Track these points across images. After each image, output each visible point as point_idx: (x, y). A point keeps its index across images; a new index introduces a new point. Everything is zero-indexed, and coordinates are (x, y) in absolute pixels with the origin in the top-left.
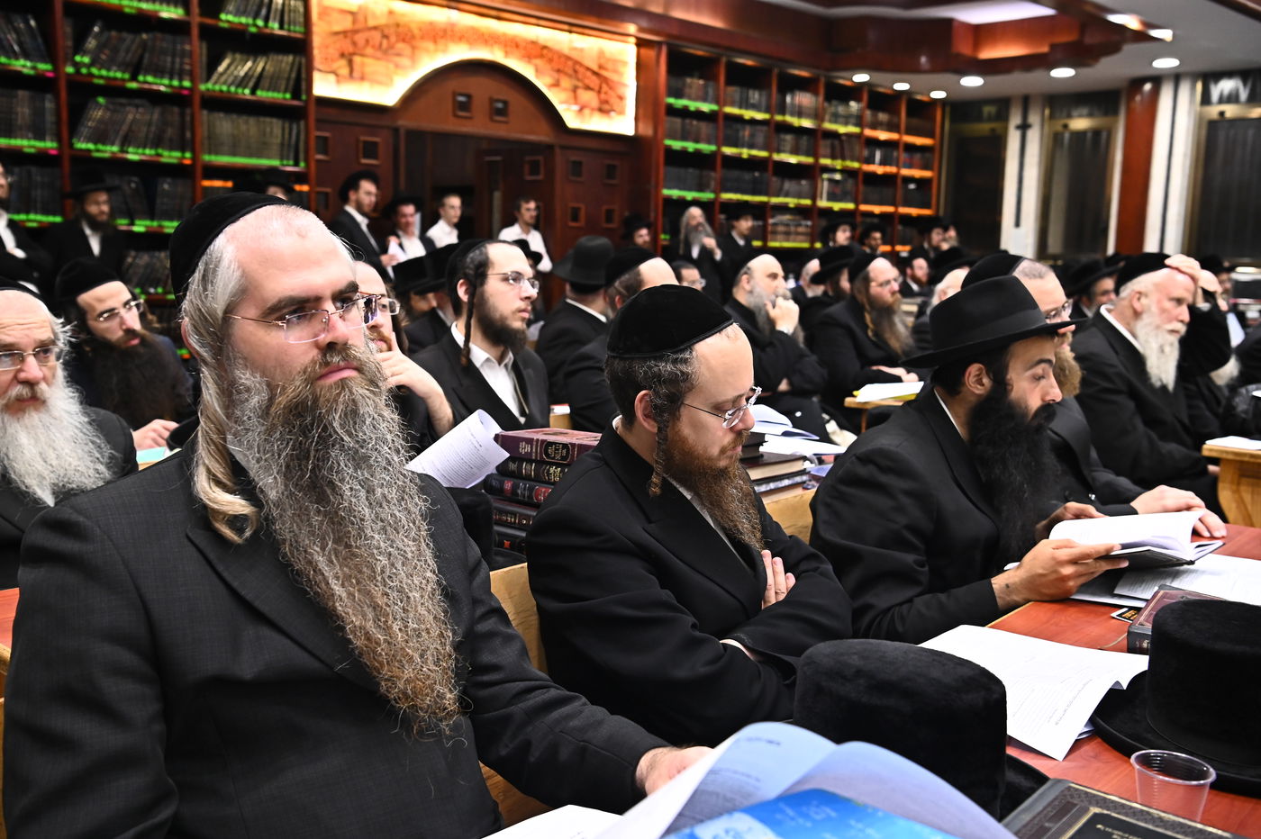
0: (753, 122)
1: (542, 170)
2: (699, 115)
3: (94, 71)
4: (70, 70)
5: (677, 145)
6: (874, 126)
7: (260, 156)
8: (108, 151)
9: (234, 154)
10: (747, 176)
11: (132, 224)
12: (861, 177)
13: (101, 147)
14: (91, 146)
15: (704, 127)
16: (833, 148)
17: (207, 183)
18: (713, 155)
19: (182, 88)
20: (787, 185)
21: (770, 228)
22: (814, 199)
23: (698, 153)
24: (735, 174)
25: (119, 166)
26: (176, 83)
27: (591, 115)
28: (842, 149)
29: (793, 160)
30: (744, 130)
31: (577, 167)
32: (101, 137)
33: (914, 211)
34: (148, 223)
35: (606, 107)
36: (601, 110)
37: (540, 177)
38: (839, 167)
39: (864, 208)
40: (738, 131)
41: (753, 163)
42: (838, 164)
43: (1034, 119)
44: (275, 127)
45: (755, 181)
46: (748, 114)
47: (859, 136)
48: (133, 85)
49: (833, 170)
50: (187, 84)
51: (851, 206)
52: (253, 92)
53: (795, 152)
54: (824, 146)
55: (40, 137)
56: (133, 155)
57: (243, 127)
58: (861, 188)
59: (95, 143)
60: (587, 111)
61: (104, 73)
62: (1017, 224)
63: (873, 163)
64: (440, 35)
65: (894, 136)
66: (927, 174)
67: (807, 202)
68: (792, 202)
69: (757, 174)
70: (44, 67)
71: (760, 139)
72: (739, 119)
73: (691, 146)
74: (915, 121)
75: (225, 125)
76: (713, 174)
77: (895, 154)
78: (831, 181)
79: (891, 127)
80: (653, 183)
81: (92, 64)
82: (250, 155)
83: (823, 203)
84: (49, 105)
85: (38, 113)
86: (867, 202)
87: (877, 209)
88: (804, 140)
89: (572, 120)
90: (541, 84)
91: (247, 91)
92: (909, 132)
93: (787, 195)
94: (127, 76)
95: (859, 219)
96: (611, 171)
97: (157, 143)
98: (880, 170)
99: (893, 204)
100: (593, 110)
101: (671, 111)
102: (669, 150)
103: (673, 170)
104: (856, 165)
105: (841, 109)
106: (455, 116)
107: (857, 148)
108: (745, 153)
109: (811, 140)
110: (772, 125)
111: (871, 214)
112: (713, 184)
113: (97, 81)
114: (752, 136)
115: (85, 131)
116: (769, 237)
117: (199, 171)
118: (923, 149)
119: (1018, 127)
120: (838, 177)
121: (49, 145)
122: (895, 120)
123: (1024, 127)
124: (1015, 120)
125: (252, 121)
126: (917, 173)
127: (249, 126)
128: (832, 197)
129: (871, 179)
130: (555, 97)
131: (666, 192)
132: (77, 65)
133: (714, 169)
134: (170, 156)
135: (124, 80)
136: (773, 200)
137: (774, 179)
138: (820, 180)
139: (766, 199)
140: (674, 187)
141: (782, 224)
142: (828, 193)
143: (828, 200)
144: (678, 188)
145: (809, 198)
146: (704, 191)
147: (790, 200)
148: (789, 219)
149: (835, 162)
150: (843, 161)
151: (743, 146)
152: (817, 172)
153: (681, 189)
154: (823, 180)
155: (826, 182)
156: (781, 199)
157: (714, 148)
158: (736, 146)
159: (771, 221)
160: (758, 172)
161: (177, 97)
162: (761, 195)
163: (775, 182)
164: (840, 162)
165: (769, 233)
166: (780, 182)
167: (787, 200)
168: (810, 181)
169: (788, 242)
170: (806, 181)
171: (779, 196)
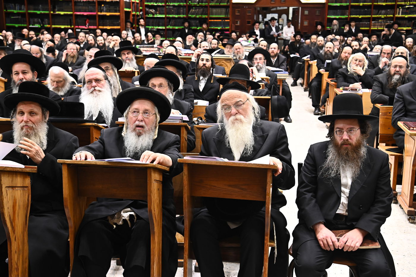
3: (192, 4)
4: (188, 4)
5: (333, 4)
7: (220, 15)
8: (194, 16)
9: (216, 15)
10: (362, 10)
11: (197, 28)
13: (193, 16)
14: (191, 16)
17: (210, 21)
18: (347, 6)
19: (206, 5)
20: (383, 12)
22: (394, 15)
23: (341, 6)
24: (357, 10)
25: (195, 19)
26: (205, 4)
29: (384, 4)
32: (193, 14)
34: (200, 28)
41: (364, 7)
44: (224, 10)
45: (365, 11)
48: (198, 5)
49: (405, 5)
50: (207, 4)
52: (220, 4)
55: (184, 15)
56: (198, 17)
57: (218, 10)
59: (192, 15)
61: (193, 4)
67: (392, 16)
68: (383, 16)
69: (366, 9)
70: (185, 4)
73: (339, 4)
75: (214, 10)
76: (348, 11)
80: (325, 14)
81: (191, 2)
82: (218, 15)
83: (399, 15)
84: (185, 10)
85: (183, 11)
89: (303, 1)
91: (219, 4)
93: (381, 14)
94: (197, 4)
97: (202, 14)
102: (330, 6)
103: (331, 11)
106: (271, 3)
108: (361, 4)
112: (347, 13)
113: (193, 5)
115: (190, 13)
116: (372, 26)
117: (209, 19)
120: (407, 7)
121: (185, 16)
125: (219, 9)
127: (219, 10)
128: (405, 13)
131: (328, 16)
132: (189, 3)
134: (204, 16)
135: (196, 4)
136: (373, 16)
137: (374, 10)
138: (398, 9)
139: (370, 16)
140: (332, 15)
141: (378, 23)
142: (402, 12)
143: (402, 14)
144: (334, 15)
145: (392, 15)
146: (344, 15)
147: (382, 16)
148: (381, 21)
149: (406, 3)
150: (410, 2)
151: (360, 2)
152: (396, 7)
153: (335, 15)
154: (400, 9)
155: (401, 9)
156: (378, 16)
157: (348, 4)
158: (358, 3)
159: (373, 22)
160: (367, 9)
161: (206, 6)
162: (367, 15)
163: (374, 11)
164: (408, 3)
165: (372, 25)
166: (377, 11)
167: (381, 16)
168: (392, 10)
169: (382, 27)
170: (390, 10)
171: (377, 15)
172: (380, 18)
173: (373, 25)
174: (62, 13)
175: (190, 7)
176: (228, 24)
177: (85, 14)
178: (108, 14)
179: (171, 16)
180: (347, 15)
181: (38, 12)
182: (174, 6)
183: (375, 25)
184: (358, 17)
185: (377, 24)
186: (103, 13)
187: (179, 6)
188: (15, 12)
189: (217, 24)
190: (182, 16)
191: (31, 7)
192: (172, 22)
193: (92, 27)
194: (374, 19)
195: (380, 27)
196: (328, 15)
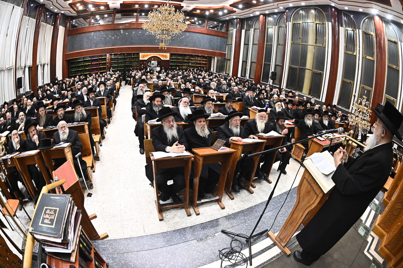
6: (198, 58)
7: (136, 64)
9: (134, 64)
10: (180, 63)
18: (176, 61)
23: (174, 61)
28: (193, 60)
31: (163, 62)
35: (166, 58)
44: (137, 62)
52: (136, 60)
54: (190, 60)
58: (196, 64)
60: (164, 58)
64: (150, 55)
65: (201, 59)
74: (204, 58)
75: (134, 62)
77: (201, 61)
83: (190, 65)
87: (198, 65)
89: (162, 59)
90: (159, 57)
98: (199, 62)
101: (173, 58)
104: (195, 62)
107: (195, 60)
108: (180, 61)
109: (189, 59)
112: (176, 63)
115: (126, 64)
120: (192, 63)
130: (161, 58)
134: (130, 64)
144: (172, 64)
161: (131, 61)
165: (183, 67)
166: (184, 63)
172: (185, 65)
174: (87, 68)
175: (126, 62)
176: (138, 67)
177: (95, 68)
178: (102, 67)
179: (119, 65)
181: (80, 69)
182: (120, 62)
186: (101, 67)
187: (122, 62)
188: (73, 71)
189: (135, 67)
190: (123, 65)
191: (78, 68)
192: (120, 67)
193: (97, 72)
194: (183, 65)
196: (170, 64)
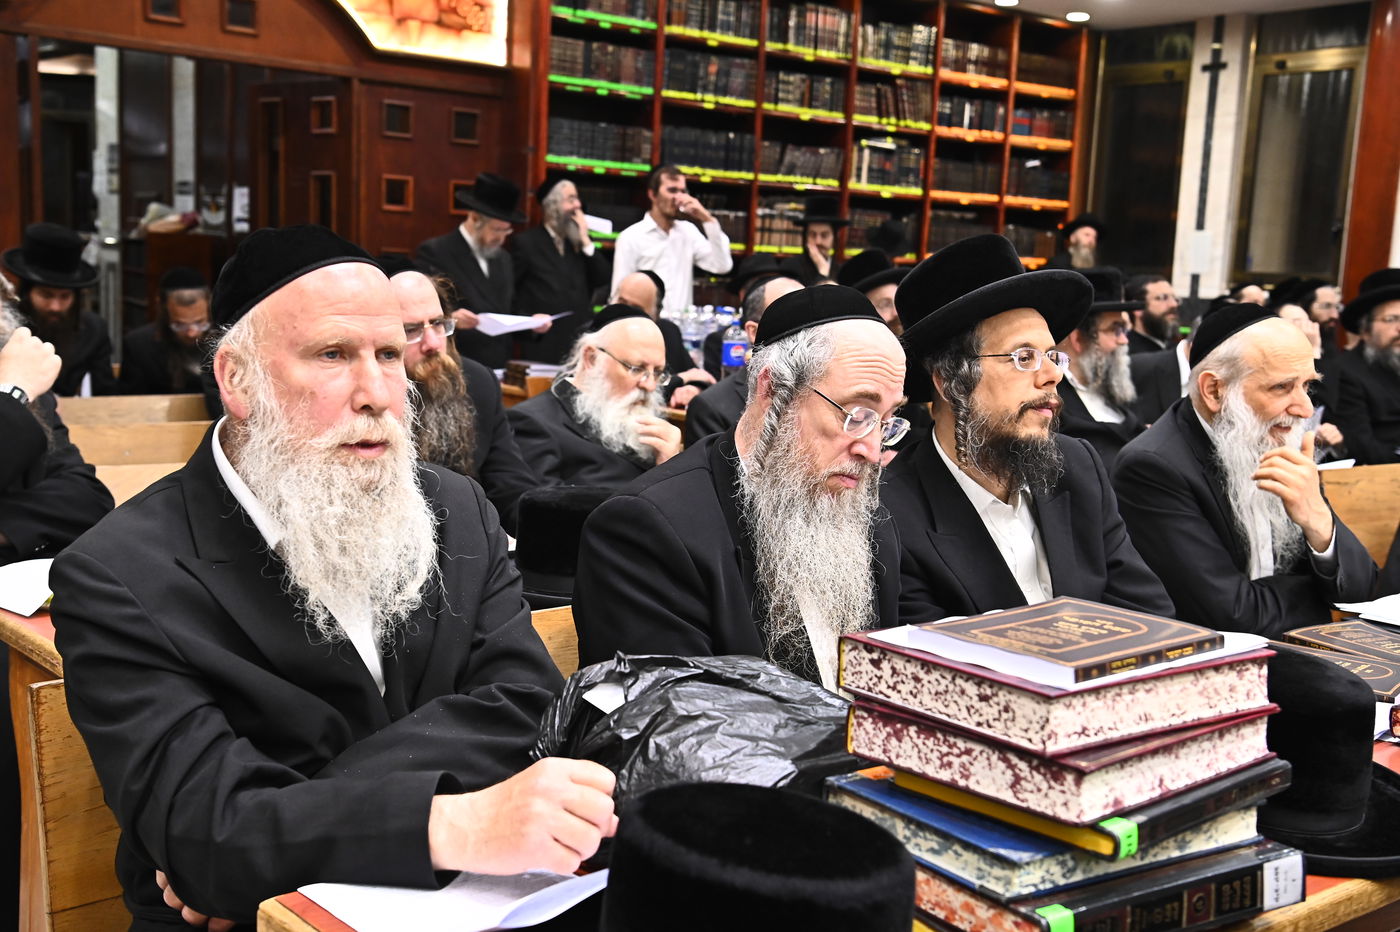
0: (724, 50)
1: (335, 119)
2: (620, 36)
5: (576, 83)
6: (960, 65)
10: (713, 139)
12: (933, 147)
15: (629, 58)
16: (879, 96)
18: (647, 101)
20: (793, 155)
21: (758, 223)
22: (843, 179)
23: (614, 99)
24: (692, 134)
27: (421, 31)
28: (897, 100)
29: (806, 114)
30: (708, 64)
31: (399, 117)
33: (1036, 203)
35: (452, 19)
36: (440, 23)
37: (331, 130)
38: (891, 129)
39: (937, 194)
40: (696, 65)
41: (723, 118)
42: (890, 124)
43: (1232, 55)
45: (728, 146)
46: (714, 38)
47: (929, 81)
49: (882, 134)
51: (917, 191)
53: (808, 101)
58: (934, 162)
60: (413, 25)
62: (1200, 225)
63: (960, 124)
65: (997, 83)
66: (1061, 144)
67: (834, 183)
68: (803, 183)
69: (731, 135)
71: (738, 79)
72: (699, 46)
73: (603, 87)
74: (1037, 59)
76: (647, 133)
77: (1001, 111)
78: (873, 149)
79: (990, 67)
80: (531, 143)
83: (861, 185)
86: (944, 187)
87: (965, 198)
88: (826, 86)
89: (382, 36)
92: (1025, 75)
93: (790, 171)
95: (929, 213)
96: (465, 124)
98: (971, 136)
99: (998, 191)
100: (424, 22)
101: (561, 27)
102: (557, 91)
104: (925, 126)
105: (897, 38)
106: (148, 20)
107: (926, 99)
108: (709, 101)
109: (838, 83)
110: (762, 59)
111: (955, 206)
112: (647, 149)
114: (724, 73)
116: (758, 236)
118: (1052, 104)
119: (1205, 68)
120: (889, 144)
122: (1001, 56)
123: (1215, 67)
124: (1201, 57)
126: (1042, 143)
128: (879, 176)
129: (954, 150)
131: (552, 158)
133: (650, 126)
136: (763, 178)
137: (766, 144)
138: (855, 149)
139: (750, 176)
140: (571, 153)
141: (782, 216)
142: (870, 170)
143: (871, 180)
144: (580, 155)
145: (834, 178)
146: (629, 160)
147: (798, 179)
148: (795, 210)
149: (884, 121)
150: (898, 118)
151: (705, 90)
152: (850, 135)
153: (585, 156)
154: (861, 149)
155: (867, 153)
156: (780, 178)
157: (649, 91)
158: (693, 90)
159: (760, 212)
160: (735, 132)
162: (740, 169)
163: (768, 149)
164: (893, 120)
165: (757, 230)
166: (778, 149)
167: (791, 178)
168: (836, 150)
169: (794, 245)
170: (828, 150)
171: (775, 172)
173: (763, 230)
180: (645, 162)
183: (770, 230)
184: (697, 175)
185: (778, 224)
195: (787, 244)
196: (550, 151)
